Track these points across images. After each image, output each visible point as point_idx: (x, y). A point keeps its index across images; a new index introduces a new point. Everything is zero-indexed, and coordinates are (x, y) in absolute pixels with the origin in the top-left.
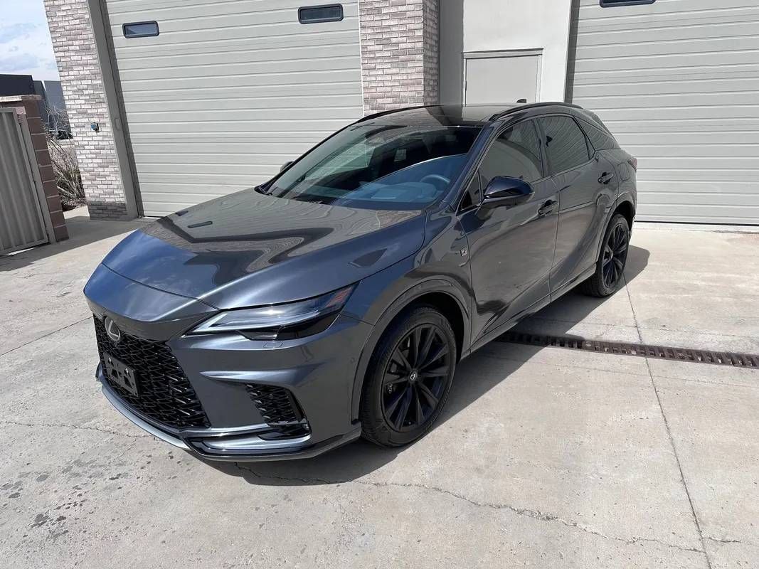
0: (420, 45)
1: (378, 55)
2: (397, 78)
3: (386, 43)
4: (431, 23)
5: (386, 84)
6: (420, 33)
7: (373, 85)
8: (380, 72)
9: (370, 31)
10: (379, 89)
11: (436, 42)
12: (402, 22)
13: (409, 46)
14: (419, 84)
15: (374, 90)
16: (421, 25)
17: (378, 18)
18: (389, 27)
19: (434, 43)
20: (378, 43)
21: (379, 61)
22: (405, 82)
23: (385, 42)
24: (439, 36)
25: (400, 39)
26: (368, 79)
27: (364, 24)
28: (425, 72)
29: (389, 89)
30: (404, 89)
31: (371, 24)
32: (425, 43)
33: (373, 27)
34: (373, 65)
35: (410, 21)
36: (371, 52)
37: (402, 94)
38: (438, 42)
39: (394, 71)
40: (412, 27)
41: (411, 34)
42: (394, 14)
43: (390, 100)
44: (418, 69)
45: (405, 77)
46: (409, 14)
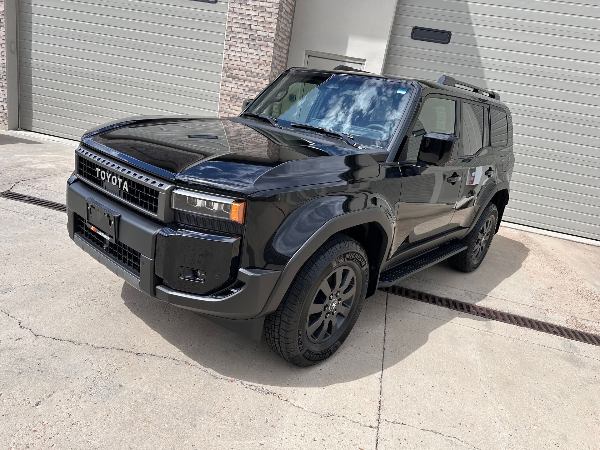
0: (272, 35)
1: (239, 36)
2: (251, 56)
3: (248, 28)
4: (285, 22)
5: (242, 60)
6: (274, 26)
7: (232, 58)
8: (239, 50)
9: (235, 16)
10: (236, 62)
11: (287, 37)
12: (261, 14)
13: (264, 34)
14: (268, 65)
15: (232, 63)
16: (276, 21)
17: (243, 7)
18: (251, 16)
19: (285, 38)
20: (241, 26)
21: (239, 41)
22: (257, 61)
23: (246, 27)
24: (291, 33)
25: (258, 28)
26: (229, 53)
27: (232, 9)
28: (274, 57)
29: (244, 64)
30: (256, 66)
31: (237, 11)
32: (277, 35)
33: (239, 14)
34: (234, 43)
35: (267, 15)
36: (234, 32)
37: (253, 70)
38: (290, 38)
39: (251, 51)
40: (269, 20)
41: (267, 25)
42: (256, 7)
43: (243, 73)
44: (268, 54)
45: (258, 58)
46: (268, 9)
